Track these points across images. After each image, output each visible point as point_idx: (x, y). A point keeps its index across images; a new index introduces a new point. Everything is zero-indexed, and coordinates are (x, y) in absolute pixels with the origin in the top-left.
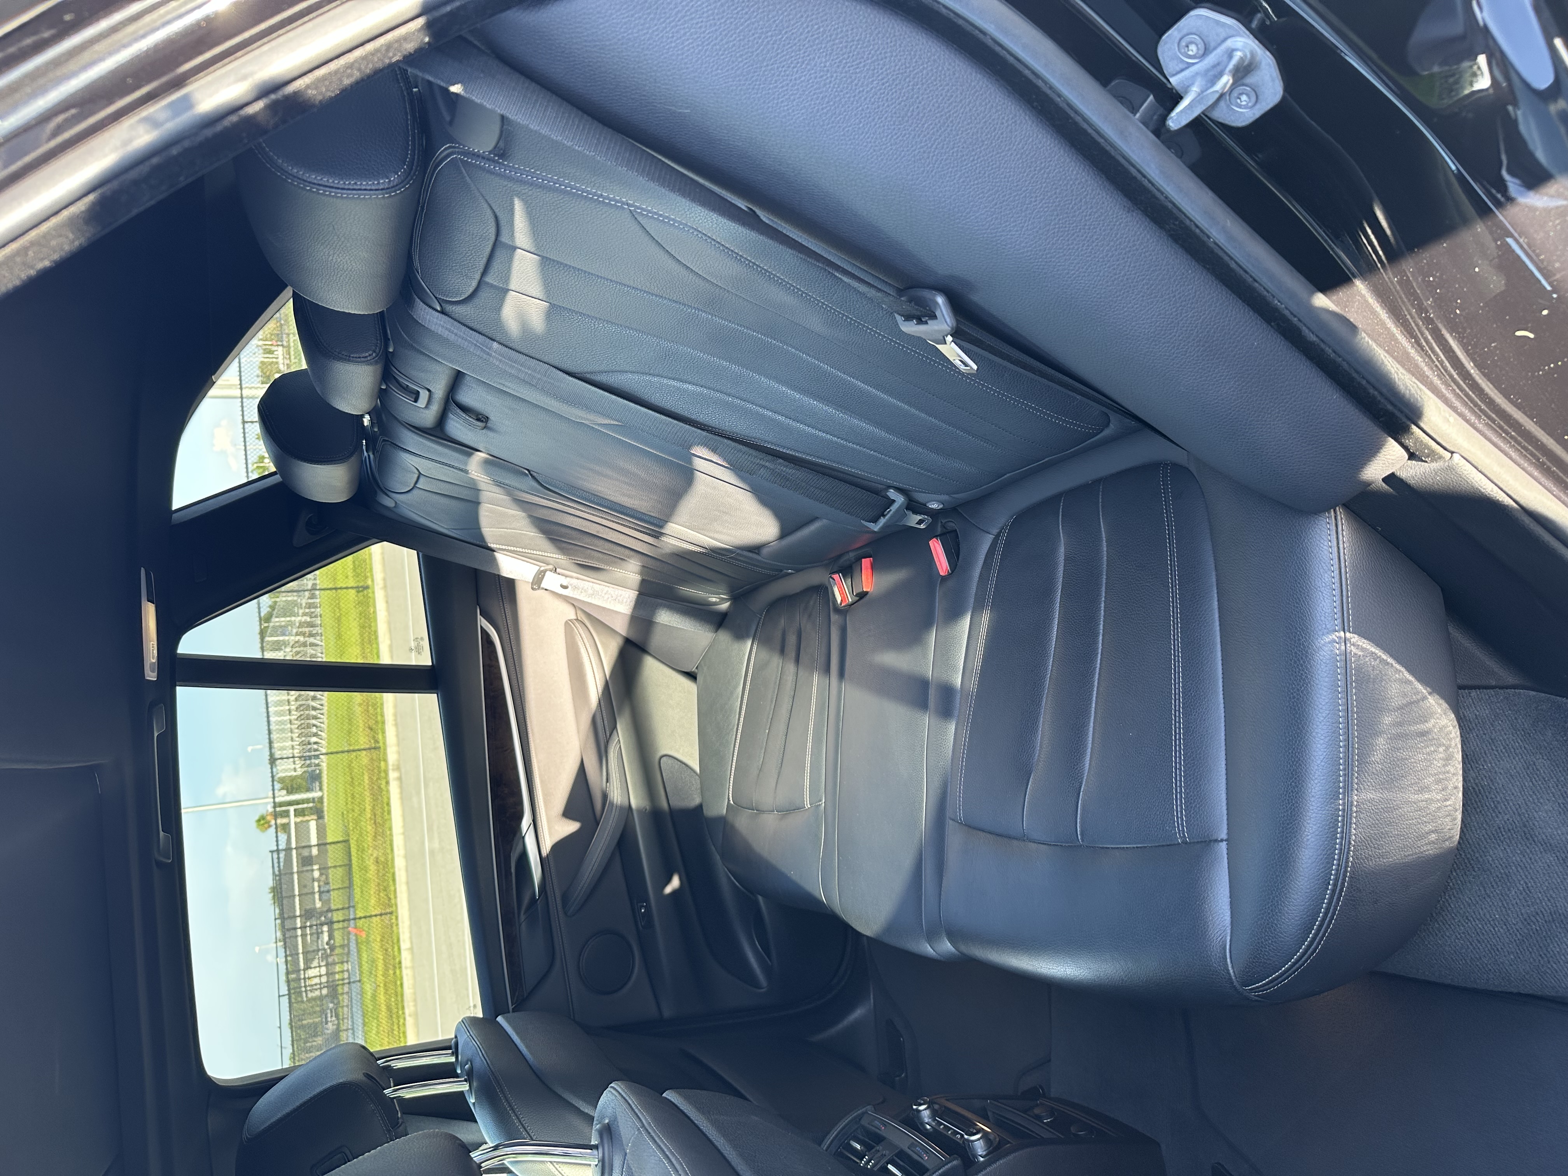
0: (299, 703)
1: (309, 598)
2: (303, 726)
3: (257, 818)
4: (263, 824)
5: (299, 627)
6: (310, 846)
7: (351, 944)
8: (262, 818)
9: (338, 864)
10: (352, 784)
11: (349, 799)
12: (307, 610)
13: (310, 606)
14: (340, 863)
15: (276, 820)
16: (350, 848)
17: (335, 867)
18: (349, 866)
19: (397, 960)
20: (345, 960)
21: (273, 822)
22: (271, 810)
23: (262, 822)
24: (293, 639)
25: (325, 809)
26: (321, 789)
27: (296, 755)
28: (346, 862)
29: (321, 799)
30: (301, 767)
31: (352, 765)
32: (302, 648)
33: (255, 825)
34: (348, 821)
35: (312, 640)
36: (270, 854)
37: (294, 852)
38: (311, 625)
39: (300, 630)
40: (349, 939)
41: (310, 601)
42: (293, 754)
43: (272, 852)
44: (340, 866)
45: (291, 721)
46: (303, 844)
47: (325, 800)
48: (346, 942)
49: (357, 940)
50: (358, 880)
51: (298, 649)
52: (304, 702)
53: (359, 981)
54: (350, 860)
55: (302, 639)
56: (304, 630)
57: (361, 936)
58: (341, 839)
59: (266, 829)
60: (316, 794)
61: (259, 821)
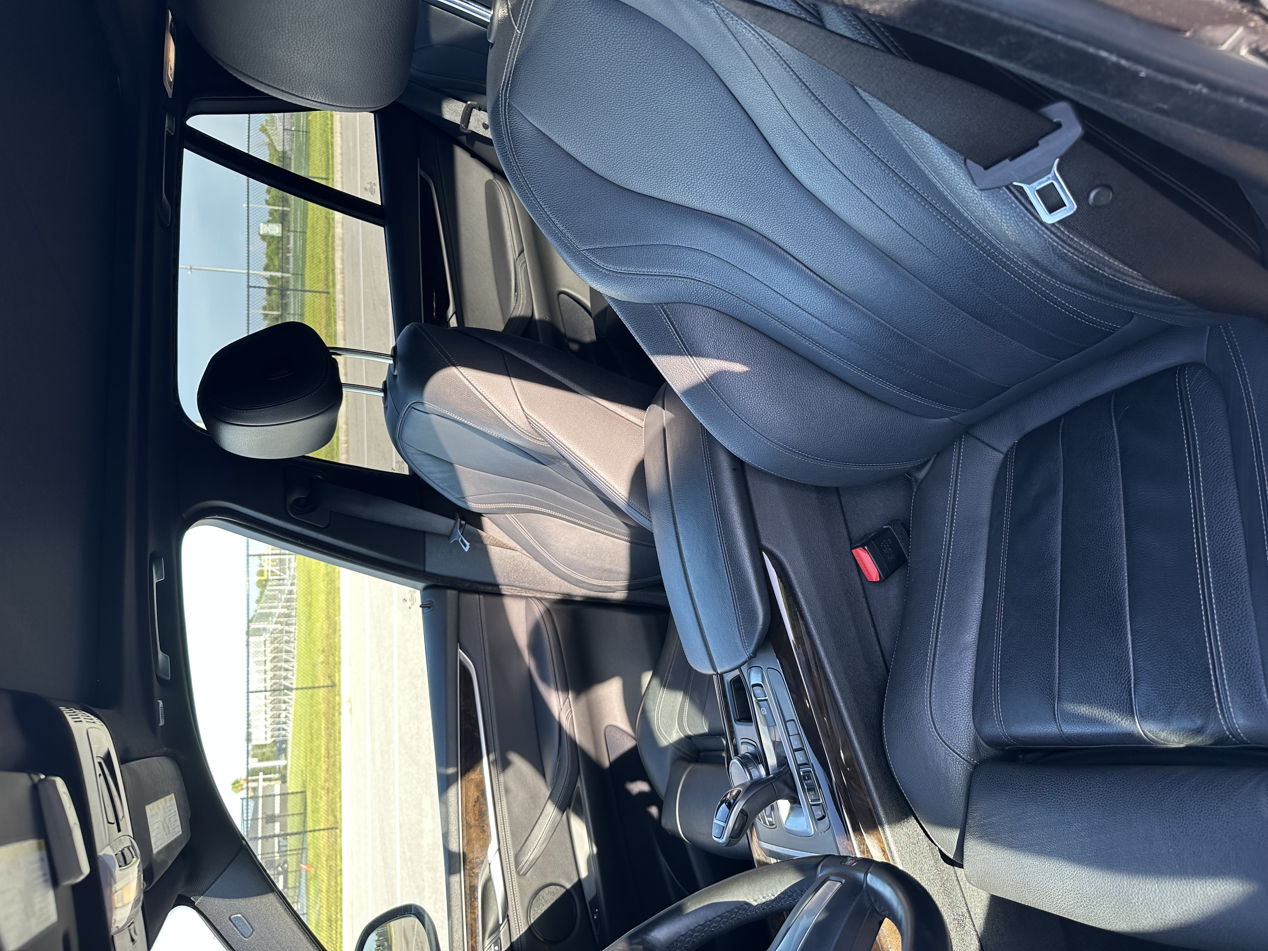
0: (273, 681)
1: (287, 594)
2: (276, 701)
3: (232, 782)
4: (237, 787)
5: (278, 618)
6: (274, 795)
7: (301, 887)
8: (237, 782)
9: (296, 813)
10: (311, 741)
11: (309, 753)
12: (285, 604)
13: (288, 600)
14: (298, 812)
15: (247, 784)
16: (306, 799)
17: (293, 815)
18: (304, 814)
19: (339, 868)
20: (296, 901)
21: (245, 785)
22: (244, 775)
23: (237, 785)
24: (271, 627)
25: (288, 775)
26: (286, 758)
27: (268, 689)
28: (302, 811)
29: (285, 767)
30: (271, 710)
31: (313, 724)
32: (279, 635)
33: (231, 787)
34: (306, 775)
35: (287, 628)
36: (241, 801)
37: (260, 800)
38: (288, 616)
39: (279, 619)
40: (300, 882)
41: (288, 596)
42: (265, 687)
43: (242, 799)
44: (297, 814)
45: (265, 697)
46: (268, 794)
47: (289, 768)
48: (297, 884)
49: (306, 876)
50: (311, 824)
51: (276, 636)
52: (277, 681)
53: (306, 914)
54: (305, 809)
55: (279, 627)
56: (282, 620)
57: (310, 872)
58: (299, 790)
59: (239, 791)
60: (281, 763)
61: (234, 784)
